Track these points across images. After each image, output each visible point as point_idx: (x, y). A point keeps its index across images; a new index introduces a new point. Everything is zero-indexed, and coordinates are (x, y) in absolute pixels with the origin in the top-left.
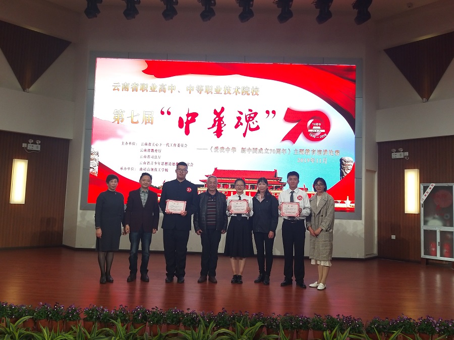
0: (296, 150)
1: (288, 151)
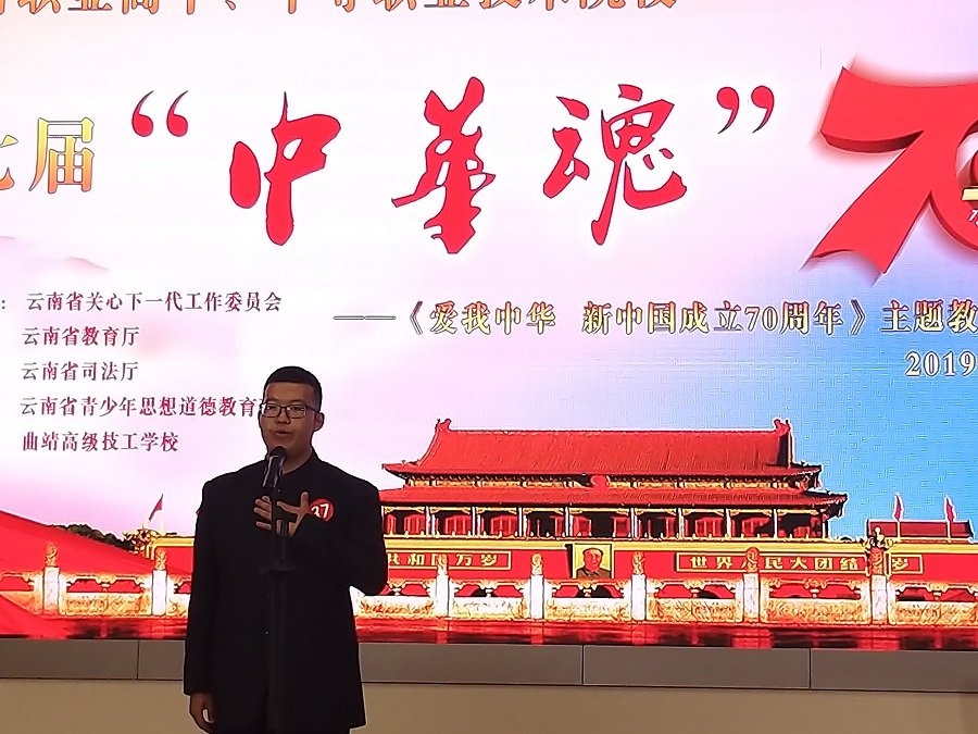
0: (895, 306)
1: (848, 312)
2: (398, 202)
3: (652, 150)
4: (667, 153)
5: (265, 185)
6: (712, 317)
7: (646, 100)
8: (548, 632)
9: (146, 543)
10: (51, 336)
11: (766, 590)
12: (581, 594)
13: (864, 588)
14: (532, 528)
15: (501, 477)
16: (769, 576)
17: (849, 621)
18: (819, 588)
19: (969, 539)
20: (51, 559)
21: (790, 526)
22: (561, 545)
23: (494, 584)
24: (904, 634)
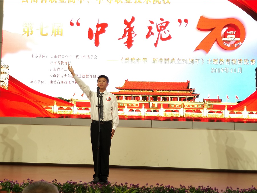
0: (209, 60)
1: (201, 61)
2: (119, 39)
3: (166, 30)
5: (94, 36)
6: (176, 61)
7: (165, 21)
8: (145, 118)
9: (72, 101)
10: (55, 63)
11: (185, 111)
12: (151, 111)
14: (143, 99)
15: (137, 90)
16: (185, 108)
17: (199, 116)
18: (194, 111)
19: (222, 102)
20: (55, 104)
21: (189, 99)
22: (148, 102)
23: (136, 109)
24: (209, 119)
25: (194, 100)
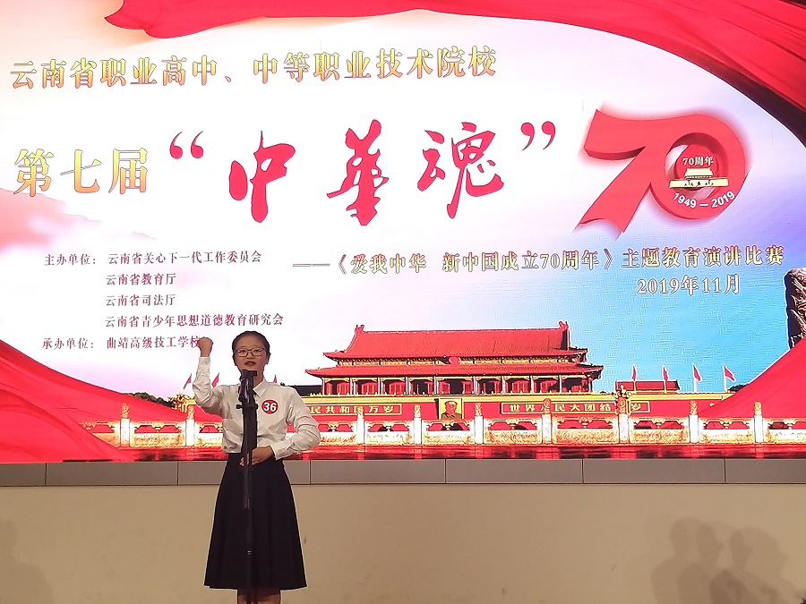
2: (331, 195)
3: (483, 161)
4: (492, 163)
5: (250, 187)
6: (520, 261)
7: (477, 132)
8: (425, 452)
9: (182, 403)
10: (123, 279)
11: (556, 424)
12: (444, 429)
13: (614, 422)
14: (415, 390)
15: (395, 359)
16: (557, 415)
17: (605, 441)
18: (588, 422)
19: (677, 391)
20: (125, 414)
21: (569, 385)
22: (432, 399)
23: (392, 424)
24: (639, 449)
25: (586, 388)
